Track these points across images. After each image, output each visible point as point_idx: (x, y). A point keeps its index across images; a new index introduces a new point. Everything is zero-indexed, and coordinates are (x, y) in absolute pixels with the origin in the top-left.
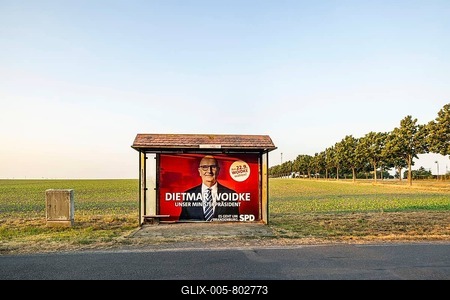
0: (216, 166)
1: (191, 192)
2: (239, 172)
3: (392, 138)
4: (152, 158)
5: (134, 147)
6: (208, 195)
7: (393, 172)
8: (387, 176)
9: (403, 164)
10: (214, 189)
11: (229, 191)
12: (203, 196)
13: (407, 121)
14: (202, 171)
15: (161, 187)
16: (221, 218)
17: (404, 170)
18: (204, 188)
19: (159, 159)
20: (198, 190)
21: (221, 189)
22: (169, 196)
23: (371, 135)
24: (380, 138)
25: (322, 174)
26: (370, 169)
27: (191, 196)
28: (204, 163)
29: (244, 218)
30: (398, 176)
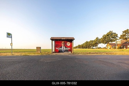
0: (64, 43)
1: (60, 47)
2: (69, 44)
3: (94, 41)
4: (54, 42)
5: (51, 39)
6: (63, 48)
7: (94, 47)
8: (93, 48)
9: (96, 46)
10: (64, 47)
11: (67, 47)
12: (62, 48)
13: (97, 38)
14: (62, 44)
15: (55, 47)
16: (65, 52)
17: (96, 47)
18: (62, 47)
19: (55, 42)
20: (61, 47)
21: (65, 47)
22: (57, 48)
23: (91, 41)
24: (92, 41)
25: (82, 48)
26: (90, 47)
27: (60, 48)
28: (62, 42)
29: (69, 52)
30: (95, 48)
